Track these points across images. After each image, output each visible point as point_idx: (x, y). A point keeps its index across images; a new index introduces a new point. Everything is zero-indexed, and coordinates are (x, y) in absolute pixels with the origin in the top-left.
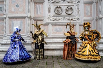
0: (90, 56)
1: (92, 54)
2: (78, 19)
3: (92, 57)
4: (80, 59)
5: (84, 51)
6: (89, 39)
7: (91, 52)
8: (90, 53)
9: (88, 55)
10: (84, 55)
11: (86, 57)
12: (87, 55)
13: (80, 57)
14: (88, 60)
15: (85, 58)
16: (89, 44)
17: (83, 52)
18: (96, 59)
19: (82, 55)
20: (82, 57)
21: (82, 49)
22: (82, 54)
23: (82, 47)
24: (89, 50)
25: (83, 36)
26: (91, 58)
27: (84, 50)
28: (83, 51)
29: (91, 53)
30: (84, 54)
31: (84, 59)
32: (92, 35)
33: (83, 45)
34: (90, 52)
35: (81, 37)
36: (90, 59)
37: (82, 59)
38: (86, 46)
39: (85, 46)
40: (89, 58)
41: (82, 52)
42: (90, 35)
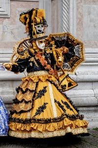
1: (69, 112)
4: (34, 135)
7: (65, 107)
8: (63, 112)
11: (55, 124)
12: (55, 120)
13: (32, 129)
16: (51, 82)
17: (39, 112)
19: (39, 121)
20: (40, 129)
23: (29, 97)
25: (26, 55)
28: (36, 107)
29: (65, 111)
31: (50, 135)
32: (54, 53)
34: (62, 107)
36: (69, 130)
37: (41, 136)
38: (44, 91)
41: (34, 111)
42: (47, 52)
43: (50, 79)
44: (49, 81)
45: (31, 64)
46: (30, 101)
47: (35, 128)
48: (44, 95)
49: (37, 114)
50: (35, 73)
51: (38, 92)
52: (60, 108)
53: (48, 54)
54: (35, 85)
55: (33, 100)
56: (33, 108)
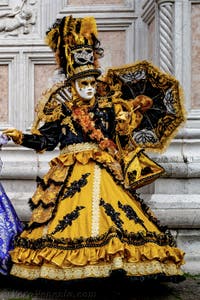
0: (115, 245)
1: (130, 226)
2: (28, 18)
3: (132, 249)
4: (46, 272)
5: (72, 217)
6: (98, 134)
7: (123, 216)
9: (104, 240)
10: (75, 245)
11: (91, 253)
13: (43, 261)
14: (103, 271)
15: (81, 261)
17: (63, 225)
18: (163, 261)
19: (57, 244)
20: (58, 261)
21: (55, 205)
22: (58, 236)
23: (52, 194)
24: (102, 203)
25: (56, 114)
26: (126, 256)
27: (65, 207)
28: (60, 216)
29: (119, 223)
30: (72, 232)
32: (118, 107)
33: (60, 176)
34: (114, 217)
35: (42, 124)
36: (118, 263)
38: (83, 182)
39: (76, 176)
40: (109, 259)
41: (55, 223)
42: (101, 106)
43: (100, 159)
44: (98, 163)
45: (64, 131)
46: (51, 204)
47: (48, 258)
48: (79, 191)
49: (57, 230)
50: (70, 147)
51: (69, 185)
52: (109, 218)
53: (101, 110)
54: (66, 171)
55: (57, 202)
56: (53, 217)
